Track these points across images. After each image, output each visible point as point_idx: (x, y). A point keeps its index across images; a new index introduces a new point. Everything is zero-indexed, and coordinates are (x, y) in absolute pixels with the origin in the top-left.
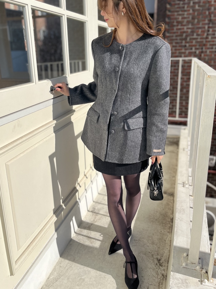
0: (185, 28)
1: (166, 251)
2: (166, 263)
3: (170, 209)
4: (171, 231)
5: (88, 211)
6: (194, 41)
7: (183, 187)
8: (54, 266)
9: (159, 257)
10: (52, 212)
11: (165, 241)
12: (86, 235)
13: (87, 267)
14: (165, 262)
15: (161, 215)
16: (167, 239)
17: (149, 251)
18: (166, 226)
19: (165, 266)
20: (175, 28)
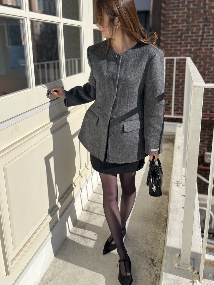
0: (180, 26)
1: (160, 252)
2: (160, 263)
3: (165, 209)
4: (165, 230)
5: (83, 210)
6: (189, 39)
7: (177, 186)
8: (48, 266)
9: (153, 258)
10: (47, 212)
11: (159, 241)
12: (81, 235)
13: (82, 267)
14: (158, 262)
15: (156, 214)
16: (161, 239)
17: (143, 251)
18: (160, 226)
19: (158, 266)
20: (170, 26)
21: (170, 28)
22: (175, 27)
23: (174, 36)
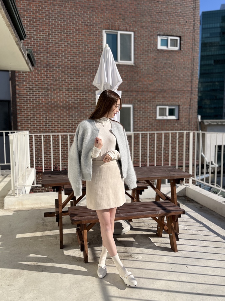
0: (29, 113)
6: (35, 121)
20: (23, 113)
21: (23, 114)
22: (26, 114)
23: (26, 119)
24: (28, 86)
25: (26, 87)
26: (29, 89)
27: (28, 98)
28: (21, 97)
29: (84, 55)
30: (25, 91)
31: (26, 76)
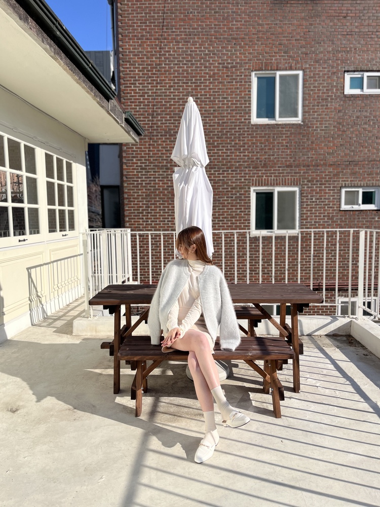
0: (141, 203)
21: (132, 205)
22: (136, 204)
23: (136, 212)
24: (139, 164)
25: (137, 166)
26: (141, 169)
27: (140, 182)
28: (130, 181)
29: (221, 114)
30: (135, 171)
31: (136, 150)
